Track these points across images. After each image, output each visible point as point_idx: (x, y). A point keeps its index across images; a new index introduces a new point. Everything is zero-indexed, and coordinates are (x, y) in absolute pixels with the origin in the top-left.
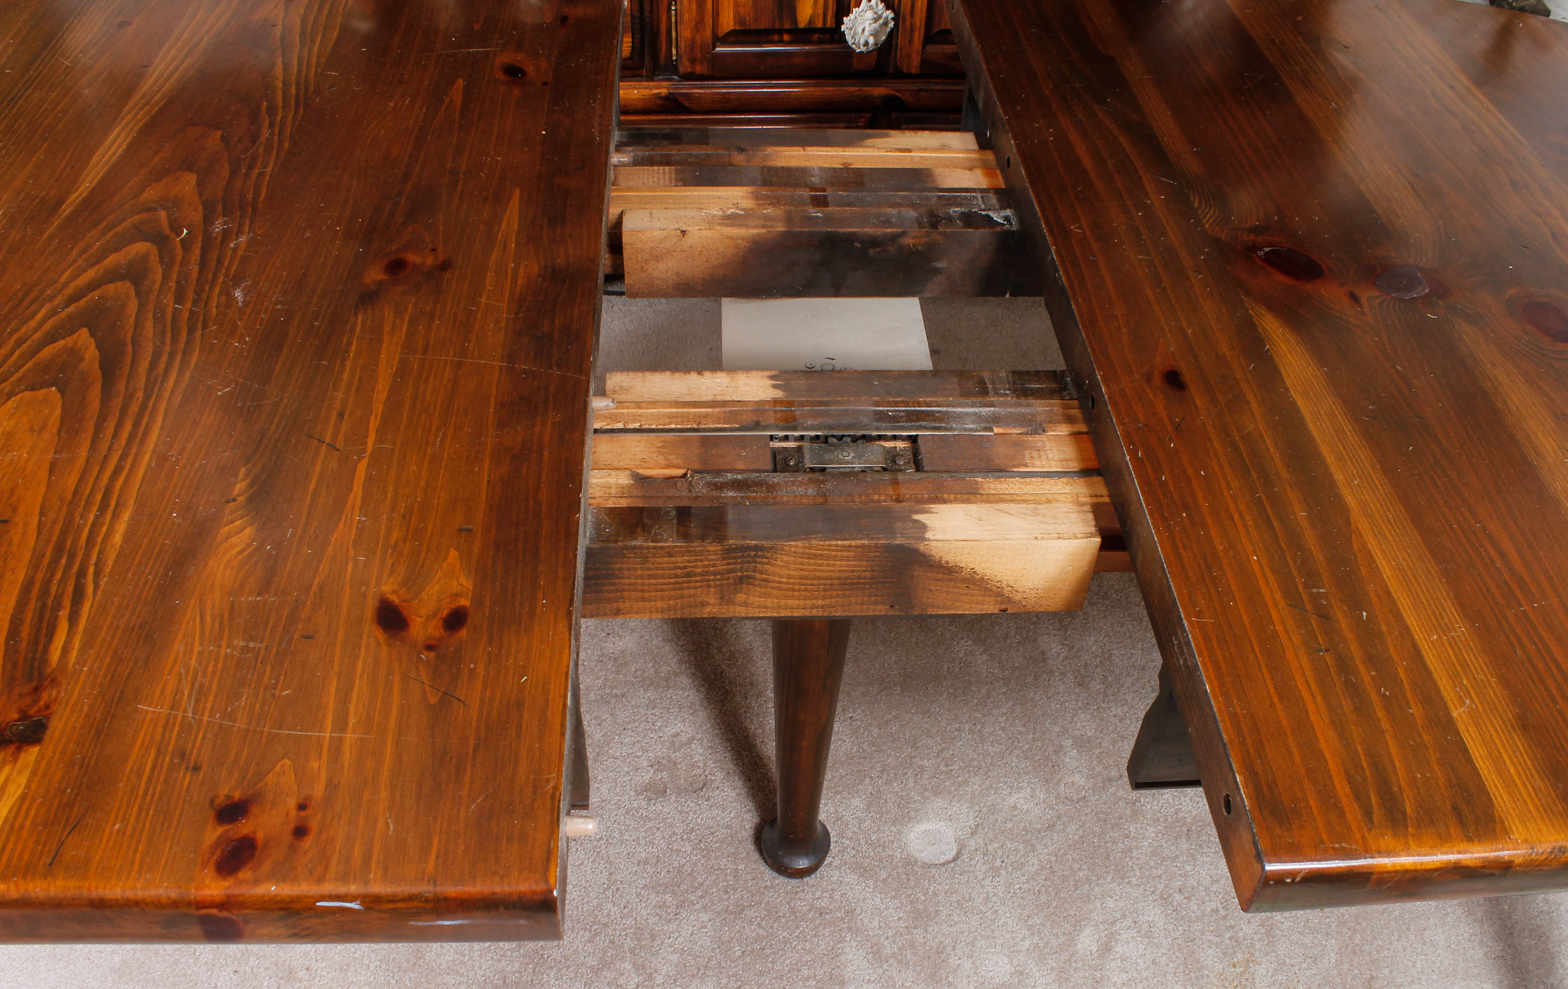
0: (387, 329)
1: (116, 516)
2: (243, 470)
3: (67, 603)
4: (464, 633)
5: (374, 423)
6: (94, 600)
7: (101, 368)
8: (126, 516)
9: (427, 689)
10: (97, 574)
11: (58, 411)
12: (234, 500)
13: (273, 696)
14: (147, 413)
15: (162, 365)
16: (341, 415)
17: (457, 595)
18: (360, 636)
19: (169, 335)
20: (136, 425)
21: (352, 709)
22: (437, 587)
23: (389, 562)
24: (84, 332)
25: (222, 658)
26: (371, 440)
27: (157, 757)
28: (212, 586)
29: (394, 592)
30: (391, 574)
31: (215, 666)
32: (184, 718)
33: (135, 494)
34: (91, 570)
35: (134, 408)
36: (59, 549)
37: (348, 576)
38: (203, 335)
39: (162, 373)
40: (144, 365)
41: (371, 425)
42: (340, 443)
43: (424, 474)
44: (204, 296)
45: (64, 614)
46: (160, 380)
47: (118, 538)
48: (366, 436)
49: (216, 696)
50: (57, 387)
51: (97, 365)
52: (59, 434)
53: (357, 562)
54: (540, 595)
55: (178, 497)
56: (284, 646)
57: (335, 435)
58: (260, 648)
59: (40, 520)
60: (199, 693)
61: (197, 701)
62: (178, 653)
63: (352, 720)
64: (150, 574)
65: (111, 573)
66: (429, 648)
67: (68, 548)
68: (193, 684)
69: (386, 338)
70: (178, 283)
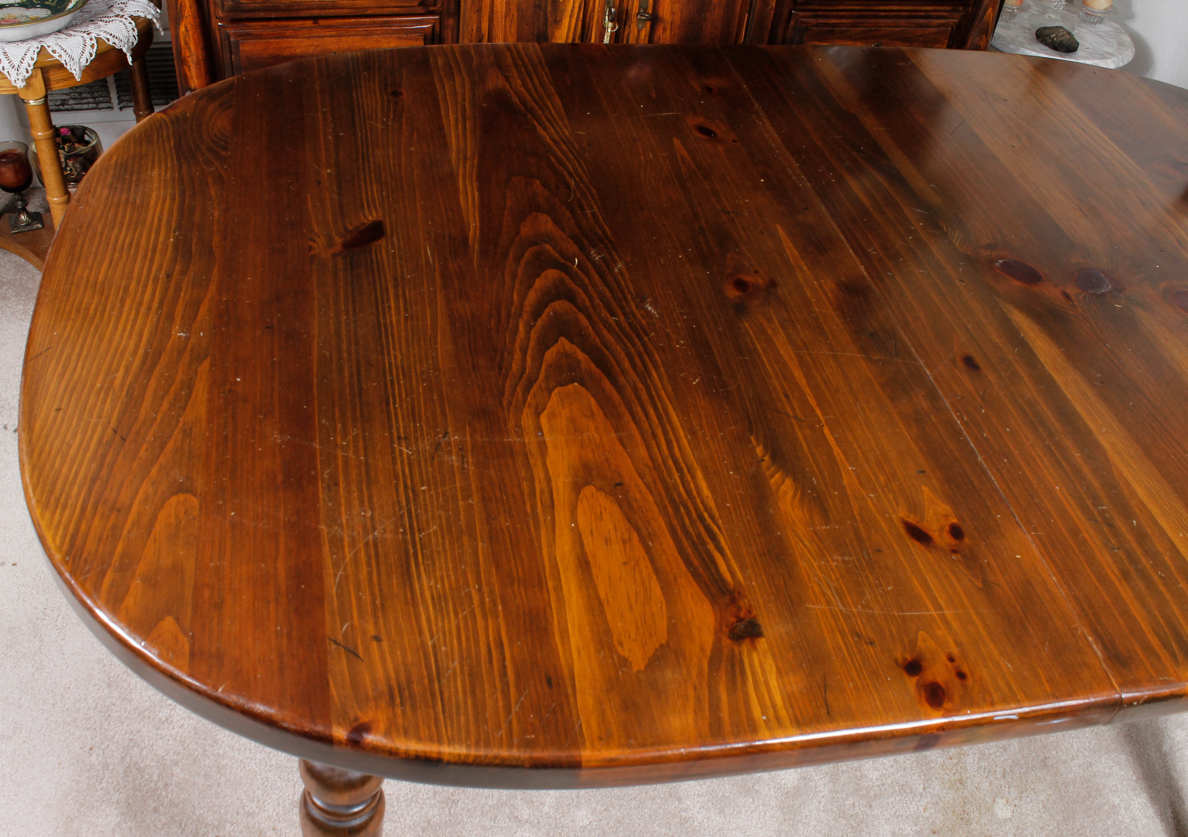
0: (770, 332)
1: (694, 477)
2: (752, 438)
3: (707, 539)
4: (967, 540)
5: (812, 402)
6: (723, 536)
7: (597, 366)
8: (699, 475)
9: (972, 578)
10: (712, 517)
11: (593, 401)
12: (763, 460)
13: (884, 591)
14: (656, 399)
15: (639, 364)
16: (786, 396)
17: (946, 516)
18: (908, 547)
19: (626, 341)
20: (656, 409)
21: (937, 595)
22: (931, 511)
23: (891, 497)
24: (563, 340)
25: (835, 569)
26: (818, 412)
27: (843, 638)
28: (793, 521)
29: (908, 517)
30: (897, 504)
31: (835, 575)
32: (841, 610)
33: (693, 459)
34: (706, 515)
35: (645, 397)
36: (672, 501)
37: (872, 507)
38: (649, 339)
39: (643, 369)
40: (627, 364)
41: (812, 403)
42: (801, 417)
43: (869, 435)
44: (627, 310)
45: (711, 546)
46: (646, 374)
47: (706, 491)
48: (813, 411)
49: (850, 595)
50: (577, 383)
51: (593, 366)
52: (607, 418)
53: (871, 498)
54: (994, 512)
55: (724, 460)
56: (867, 558)
57: (794, 410)
58: (853, 560)
59: (643, 481)
60: (837, 592)
61: (841, 599)
62: (805, 568)
63: (942, 603)
64: (746, 515)
65: (720, 516)
66: (954, 552)
67: (678, 501)
68: (830, 588)
69: (774, 338)
70: (601, 300)
